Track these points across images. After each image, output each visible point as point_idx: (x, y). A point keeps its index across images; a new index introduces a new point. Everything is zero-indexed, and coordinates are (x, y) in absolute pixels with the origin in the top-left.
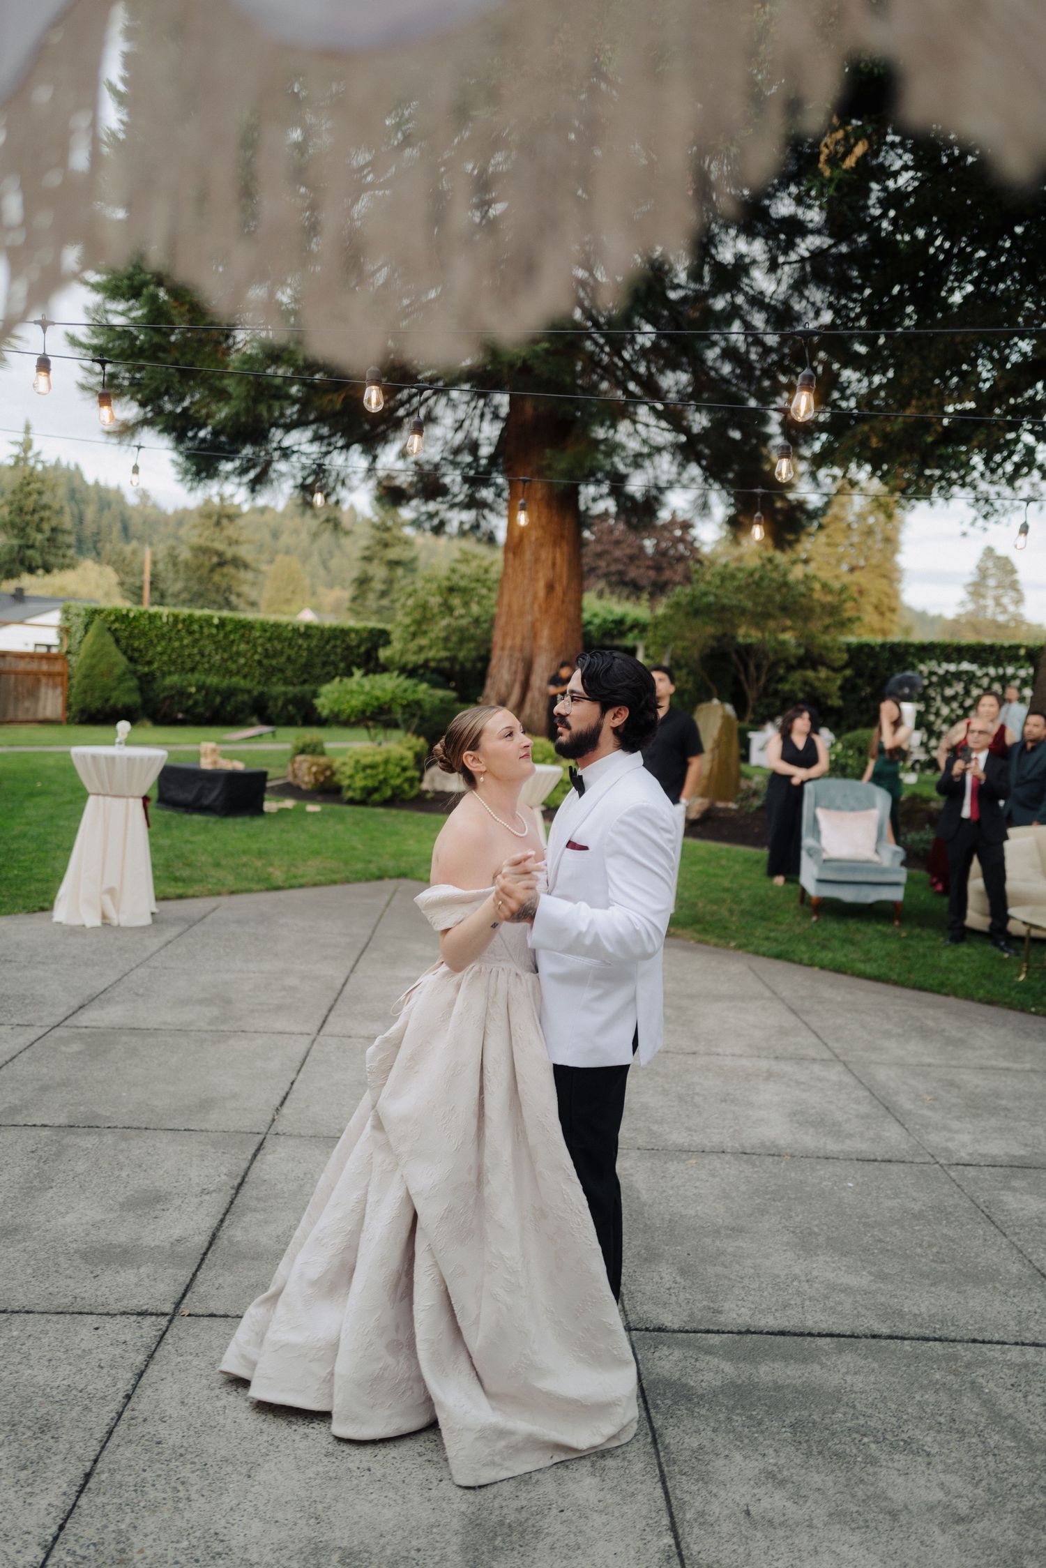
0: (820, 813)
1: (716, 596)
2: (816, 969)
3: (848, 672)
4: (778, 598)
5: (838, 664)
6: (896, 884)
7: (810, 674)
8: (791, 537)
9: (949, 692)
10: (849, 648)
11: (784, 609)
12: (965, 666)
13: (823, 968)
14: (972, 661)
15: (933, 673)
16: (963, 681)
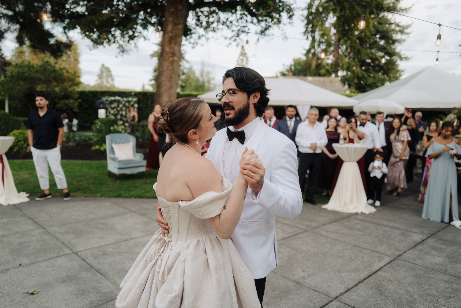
0: (114, 146)
1: (28, 74)
2: (133, 199)
3: (80, 100)
4: (53, 75)
5: (76, 98)
6: (142, 166)
7: (67, 101)
8: (59, 54)
9: (113, 106)
10: (78, 92)
11: (56, 79)
12: (117, 98)
13: (135, 197)
14: (119, 96)
15: (107, 100)
16: (117, 102)
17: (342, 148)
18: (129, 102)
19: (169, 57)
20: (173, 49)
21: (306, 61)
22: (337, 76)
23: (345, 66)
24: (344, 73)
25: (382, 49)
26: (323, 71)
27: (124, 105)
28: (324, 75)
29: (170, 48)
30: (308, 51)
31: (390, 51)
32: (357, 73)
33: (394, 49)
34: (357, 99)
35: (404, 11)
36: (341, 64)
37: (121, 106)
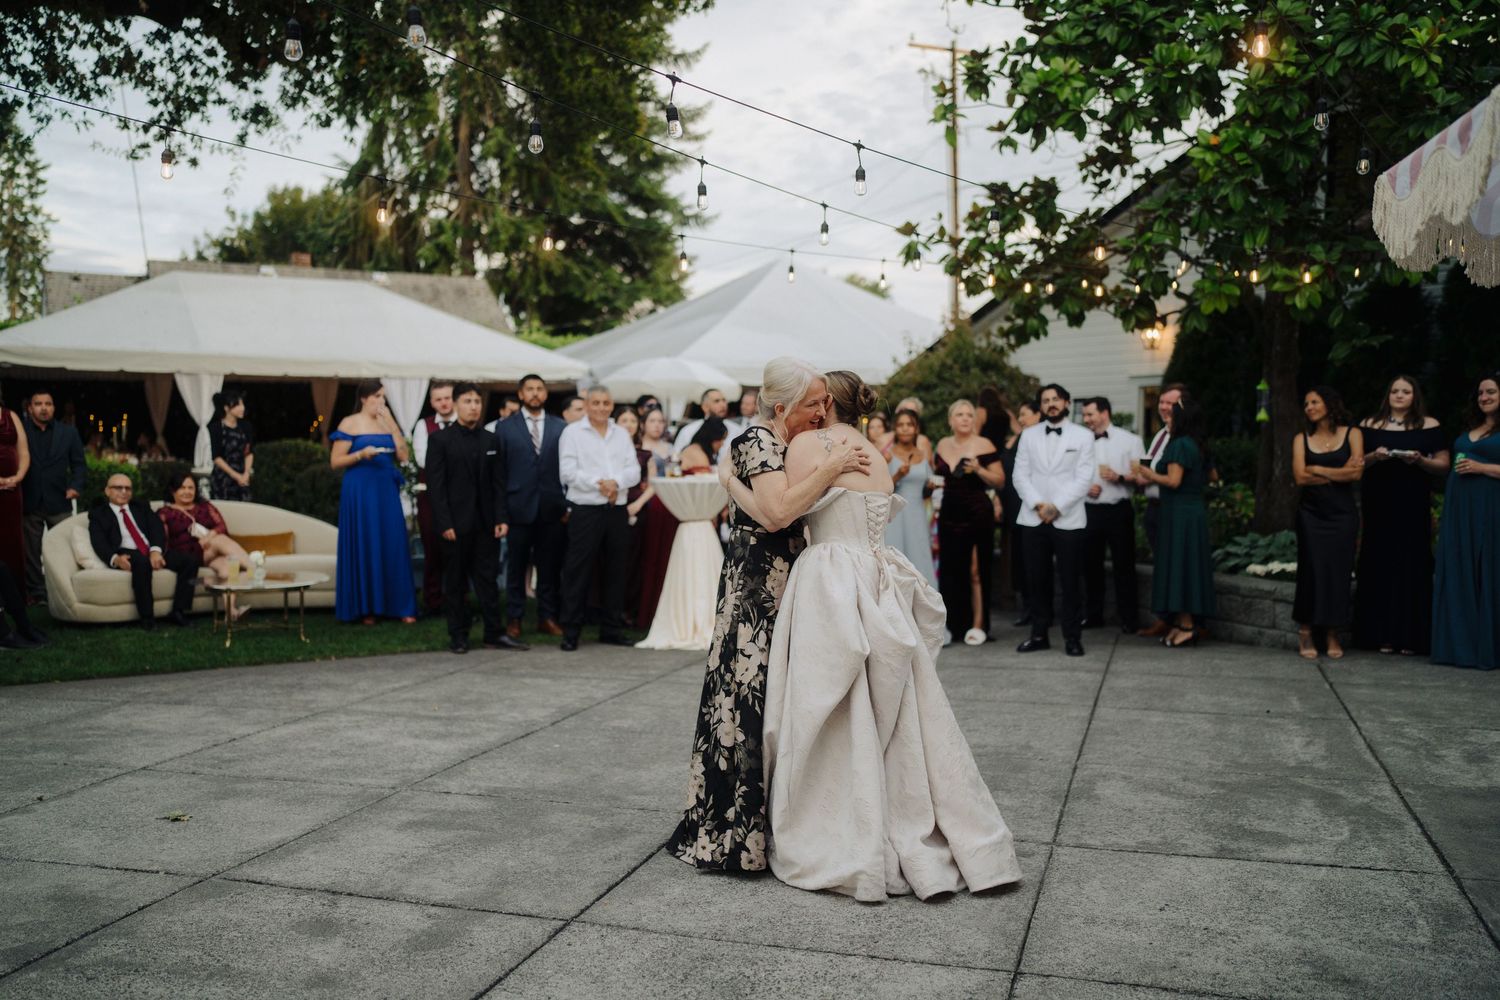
17: (677, 484)
21: (355, 207)
22: (474, 273)
23: (504, 238)
24: (498, 260)
25: (619, 181)
26: (425, 252)
28: (430, 269)
30: (358, 174)
31: (648, 193)
32: (548, 264)
33: (660, 183)
34: (573, 355)
35: (681, 63)
36: (485, 230)
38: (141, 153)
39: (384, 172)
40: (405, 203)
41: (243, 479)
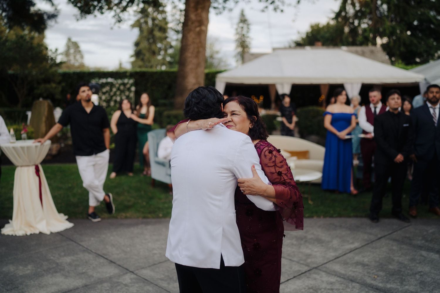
3: (63, 84)
5: (58, 81)
7: (48, 86)
9: (104, 90)
11: (33, 59)
12: (110, 80)
14: (112, 77)
15: (98, 84)
16: (109, 86)
18: (124, 84)
19: (196, 27)
20: (201, 16)
21: (336, 25)
22: (375, 44)
23: (387, 32)
24: (385, 40)
26: (360, 38)
27: (118, 89)
28: (361, 44)
29: (196, 15)
34: (417, 72)
36: (381, 29)
37: (114, 90)
38: (266, 10)
39: (346, 13)
40: (353, 23)
41: (292, 126)
